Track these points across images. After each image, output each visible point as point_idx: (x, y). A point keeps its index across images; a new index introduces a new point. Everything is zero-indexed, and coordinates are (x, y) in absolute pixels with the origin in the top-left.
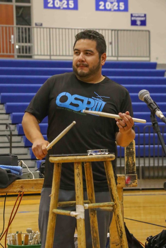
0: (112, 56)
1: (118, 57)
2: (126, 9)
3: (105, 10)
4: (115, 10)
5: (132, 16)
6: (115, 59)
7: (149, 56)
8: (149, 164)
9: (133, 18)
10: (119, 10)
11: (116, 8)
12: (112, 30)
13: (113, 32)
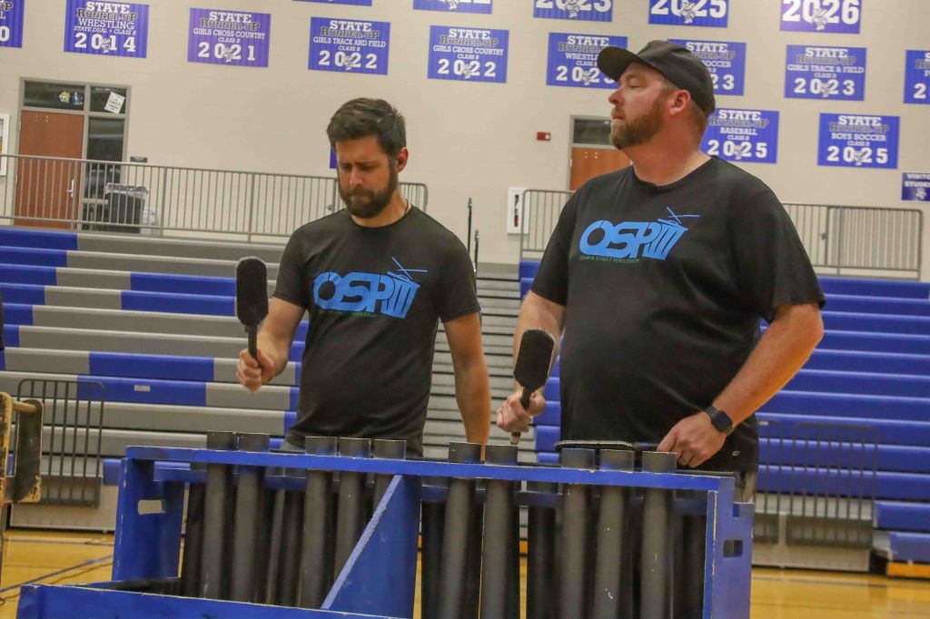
0: (826, 265)
1: (838, 267)
2: (892, 163)
3: (842, 163)
4: (864, 165)
5: (905, 178)
6: (833, 271)
7: (918, 270)
8: (826, 512)
9: (907, 184)
10: (874, 165)
11: (867, 160)
12: (829, 207)
13: (832, 211)
